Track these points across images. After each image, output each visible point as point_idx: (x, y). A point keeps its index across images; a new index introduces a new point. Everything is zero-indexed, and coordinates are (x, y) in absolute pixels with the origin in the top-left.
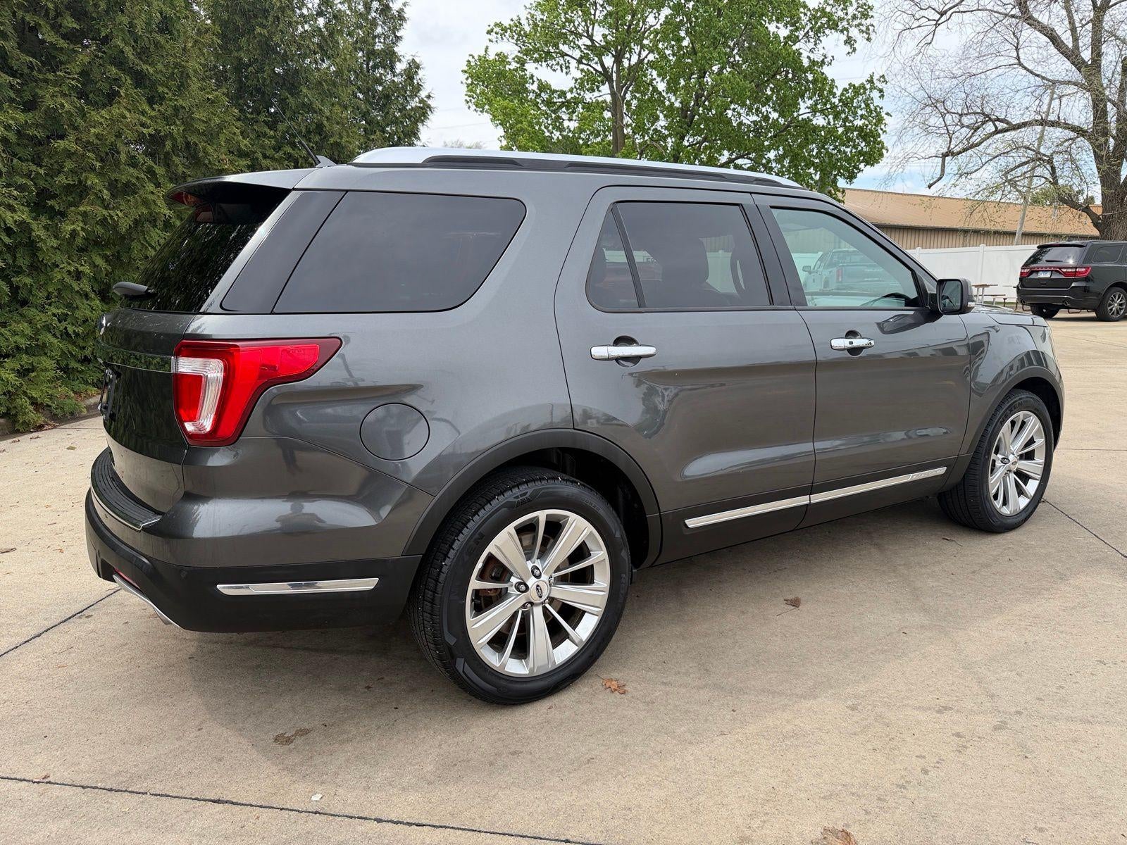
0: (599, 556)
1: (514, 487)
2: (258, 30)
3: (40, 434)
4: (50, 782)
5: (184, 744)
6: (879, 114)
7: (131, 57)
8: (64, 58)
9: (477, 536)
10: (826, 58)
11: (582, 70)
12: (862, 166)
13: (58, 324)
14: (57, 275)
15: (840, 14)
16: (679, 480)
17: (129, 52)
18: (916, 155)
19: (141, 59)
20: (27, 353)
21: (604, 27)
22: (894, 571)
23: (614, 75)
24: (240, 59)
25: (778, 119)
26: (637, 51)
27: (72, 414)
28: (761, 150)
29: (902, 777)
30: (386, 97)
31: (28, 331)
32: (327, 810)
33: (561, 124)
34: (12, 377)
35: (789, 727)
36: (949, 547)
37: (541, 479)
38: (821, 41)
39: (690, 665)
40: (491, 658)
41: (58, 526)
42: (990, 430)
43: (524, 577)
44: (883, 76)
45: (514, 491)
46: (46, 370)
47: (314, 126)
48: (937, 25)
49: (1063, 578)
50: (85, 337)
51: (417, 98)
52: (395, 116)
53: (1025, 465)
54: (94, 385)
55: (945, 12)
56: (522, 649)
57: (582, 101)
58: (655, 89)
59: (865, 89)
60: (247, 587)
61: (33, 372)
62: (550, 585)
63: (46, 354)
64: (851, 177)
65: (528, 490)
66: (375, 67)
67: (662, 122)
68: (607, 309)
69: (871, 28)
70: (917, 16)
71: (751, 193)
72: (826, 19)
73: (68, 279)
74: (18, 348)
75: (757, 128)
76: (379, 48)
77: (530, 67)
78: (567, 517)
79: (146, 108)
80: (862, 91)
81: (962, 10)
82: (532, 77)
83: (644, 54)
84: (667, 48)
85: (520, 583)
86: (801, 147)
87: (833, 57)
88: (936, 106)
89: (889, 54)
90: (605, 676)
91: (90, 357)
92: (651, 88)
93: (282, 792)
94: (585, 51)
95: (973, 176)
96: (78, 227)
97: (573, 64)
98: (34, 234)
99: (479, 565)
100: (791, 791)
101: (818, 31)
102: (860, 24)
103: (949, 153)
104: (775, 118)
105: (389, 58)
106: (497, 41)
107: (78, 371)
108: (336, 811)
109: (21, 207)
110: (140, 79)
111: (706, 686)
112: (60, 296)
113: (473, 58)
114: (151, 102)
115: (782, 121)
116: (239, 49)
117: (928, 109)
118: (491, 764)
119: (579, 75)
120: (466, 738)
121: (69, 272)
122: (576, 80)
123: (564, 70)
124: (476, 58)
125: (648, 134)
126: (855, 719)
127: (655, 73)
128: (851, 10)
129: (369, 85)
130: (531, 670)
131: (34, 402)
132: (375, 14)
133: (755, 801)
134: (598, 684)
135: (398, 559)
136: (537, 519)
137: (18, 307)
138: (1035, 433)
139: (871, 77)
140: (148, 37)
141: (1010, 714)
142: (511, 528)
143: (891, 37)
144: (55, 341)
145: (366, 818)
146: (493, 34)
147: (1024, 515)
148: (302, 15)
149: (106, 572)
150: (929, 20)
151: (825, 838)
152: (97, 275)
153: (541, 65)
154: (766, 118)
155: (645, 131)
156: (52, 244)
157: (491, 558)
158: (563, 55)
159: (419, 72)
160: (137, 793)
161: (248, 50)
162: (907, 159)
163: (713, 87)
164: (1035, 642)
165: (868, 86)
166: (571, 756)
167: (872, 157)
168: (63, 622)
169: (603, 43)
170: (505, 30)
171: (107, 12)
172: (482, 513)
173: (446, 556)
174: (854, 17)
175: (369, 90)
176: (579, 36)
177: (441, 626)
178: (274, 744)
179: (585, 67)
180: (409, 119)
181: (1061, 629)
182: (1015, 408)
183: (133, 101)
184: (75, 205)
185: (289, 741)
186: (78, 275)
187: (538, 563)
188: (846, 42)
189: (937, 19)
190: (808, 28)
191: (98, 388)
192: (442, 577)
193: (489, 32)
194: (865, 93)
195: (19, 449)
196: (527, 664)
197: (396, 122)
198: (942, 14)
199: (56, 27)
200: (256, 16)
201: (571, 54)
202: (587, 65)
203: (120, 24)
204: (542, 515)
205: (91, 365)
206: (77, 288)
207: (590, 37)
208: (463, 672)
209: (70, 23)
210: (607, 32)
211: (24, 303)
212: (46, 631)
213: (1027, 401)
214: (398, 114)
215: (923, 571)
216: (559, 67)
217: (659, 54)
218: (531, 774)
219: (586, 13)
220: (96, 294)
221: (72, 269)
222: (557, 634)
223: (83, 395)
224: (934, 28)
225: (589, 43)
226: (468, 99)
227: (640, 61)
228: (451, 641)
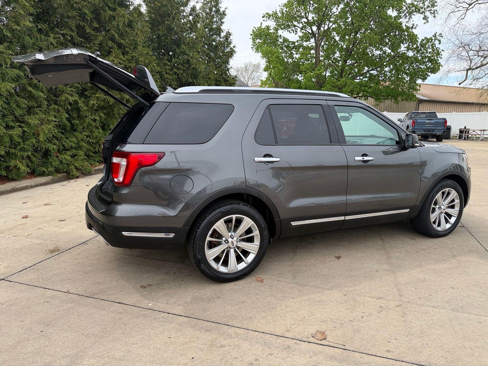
0: (256, 233)
1: (224, 206)
2: (167, 22)
3: (77, 180)
4: (69, 293)
5: (111, 285)
6: (438, 51)
7: (117, 37)
8: (93, 38)
9: (209, 222)
10: (414, 25)
11: (303, 33)
12: (429, 74)
13: (87, 139)
14: (87, 120)
15: (421, 5)
16: (287, 207)
17: (116, 35)
18: (454, 70)
19: (120, 38)
20: (75, 149)
21: (313, 14)
22: (384, 249)
23: (317, 35)
24: (159, 34)
25: (390, 53)
26: (328, 24)
27: (89, 173)
28: (382, 67)
29: (353, 318)
30: (216, 47)
31: (76, 141)
32: (153, 309)
33: (293, 56)
34: (69, 158)
35: (318, 299)
36: (412, 242)
37: (234, 204)
38: (412, 18)
39: (290, 275)
40: (213, 264)
41: (80, 213)
42: (431, 195)
43: (227, 238)
44: (441, 34)
45: (224, 207)
46: (81, 156)
47: (186, 61)
48: (467, 9)
49: (454, 256)
50: (96, 143)
51: (229, 48)
52: (220, 55)
53: (450, 211)
54: (98, 162)
55: (472, 4)
56: (226, 263)
57: (302, 46)
58: (335, 40)
59: (432, 39)
60: (132, 234)
61: (77, 156)
62: (237, 242)
63: (81, 150)
64: (424, 79)
65: (229, 207)
66: (212, 35)
67: (337, 55)
68: (261, 144)
69: (436, 12)
70: (458, 6)
71: (326, 100)
72: (414, 8)
73: (91, 122)
74: (72, 147)
75: (380, 57)
76: (215, 27)
77: (280, 32)
78: (244, 218)
79: (122, 56)
80: (430, 41)
81: (480, 3)
82: (281, 36)
83: (331, 24)
84: (341, 22)
85: (226, 240)
86: (400, 65)
87: (417, 25)
88: (464, 47)
89: (443, 23)
90: (258, 276)
91: (98, 151)
92: (333, 39)
93: (140, 302)
94: (304, 24)
95: (480, 80)
96: (95, 102)
97: (299, 30)
98: (79, 105)
99: (210, 232)
100: (310, 318)
101: (410, 14)
102: (431, 10)
103: (470, 69)
104: (389, 52)
105: (219, 31)
106: (266, 21)
107: (92, 157)
108: (156, 309)
109: (76, 95)
110: (120, 46)
111: (293, 283)
112: (88, 128)
113: (255, 28)
114: (123, 54)
115: (392, 54)
116: (159, 30)
117: (461, 49)
118: (209, 300)
119: (301, 34)
120: (203, 292)
121: (91, 119)
122: (300, 37)
123: (295, 33)
124: (257, 28)
125: (331, 60)
126: (344, 298)
127: (335, 33)
128: (427, 3)
129: (210, 42)
130: (229, 271)
131: (76, 168)
132: (213, 13)
133: (296, 320)
134: (254, 278)
135: (181, 228)
136: (232, 218)
137: (73, 132)
138: (455, 197)
139: (435, 34)
140: (123, 29)
141: (405, 302)
142: (222, 220)
143: (445, 15)
144: (85, 144)
145: (165, 312)
146: (265, 17)
147: (448, 231)
148: (183, 16)
149: (90, 227)
150: (464, 8)
151: (316, 333)
152: (102, 120)
153: (285, 31)
154: (385, 53)
155: (330, 59)
156: (85, 109)
157: (215, 231)
158: (295, 26)
159: (231, 37)
160: (95, 298)
161: (162, 31)
162: (449, 72)
163: (361, 39)
164: (429, 279)
165: (433, 38)
166: (237, 300)
167: (435, 69)
168: (79, 245)
169: (312, 21)
170: (270, 16)
171: (109, 20)
172: (212, 214)
173: (199, 228)
174: (428, 7)
175: (209, 44)
176: (302, 17)
177: (196, 252)
178: (140, 288)
179: (305, 31)
180: (226, 56)
181: (442, 275)
182: (444, 187)
183: (117, 54)
184: (95, 94)
185: (145, 287)
186: (95, 120)
187: (233, 234)
188: (424, 19)
189: (467, 7)
190: (406, 12)
191: (99, 163)
192: (197, 235)
193: (263, 17)
194: (432, 41)
195: (70, 185)
196: (227, 268)
197: (220, 57)
198: (470, 5)
199: (91, 26)
200: (165, 16)
201: (298, 26)
202: (305, 30)
203: (113, 25)
204: (234, 217)
205: (97, 154)
206: (94, 125)
207: (307, 18)
208: (203, 268)
209: (95, 25)
210: (314, 16)
211: (75, 130)
212: (73, 248)
213: (450, 184)
214: (221, 54)
215: (396, 250)
216: (292, 31)
217: (337, 24)
218: (222, 304)
219: (305, 9)
220: (101, 127)
221: (93, 118)
222: (239, 260)
223: (94, 166)
224: (466, 12)
225: (306, 20)
226: (253, 46)
227: (329, 28)
228: (199, 257)
